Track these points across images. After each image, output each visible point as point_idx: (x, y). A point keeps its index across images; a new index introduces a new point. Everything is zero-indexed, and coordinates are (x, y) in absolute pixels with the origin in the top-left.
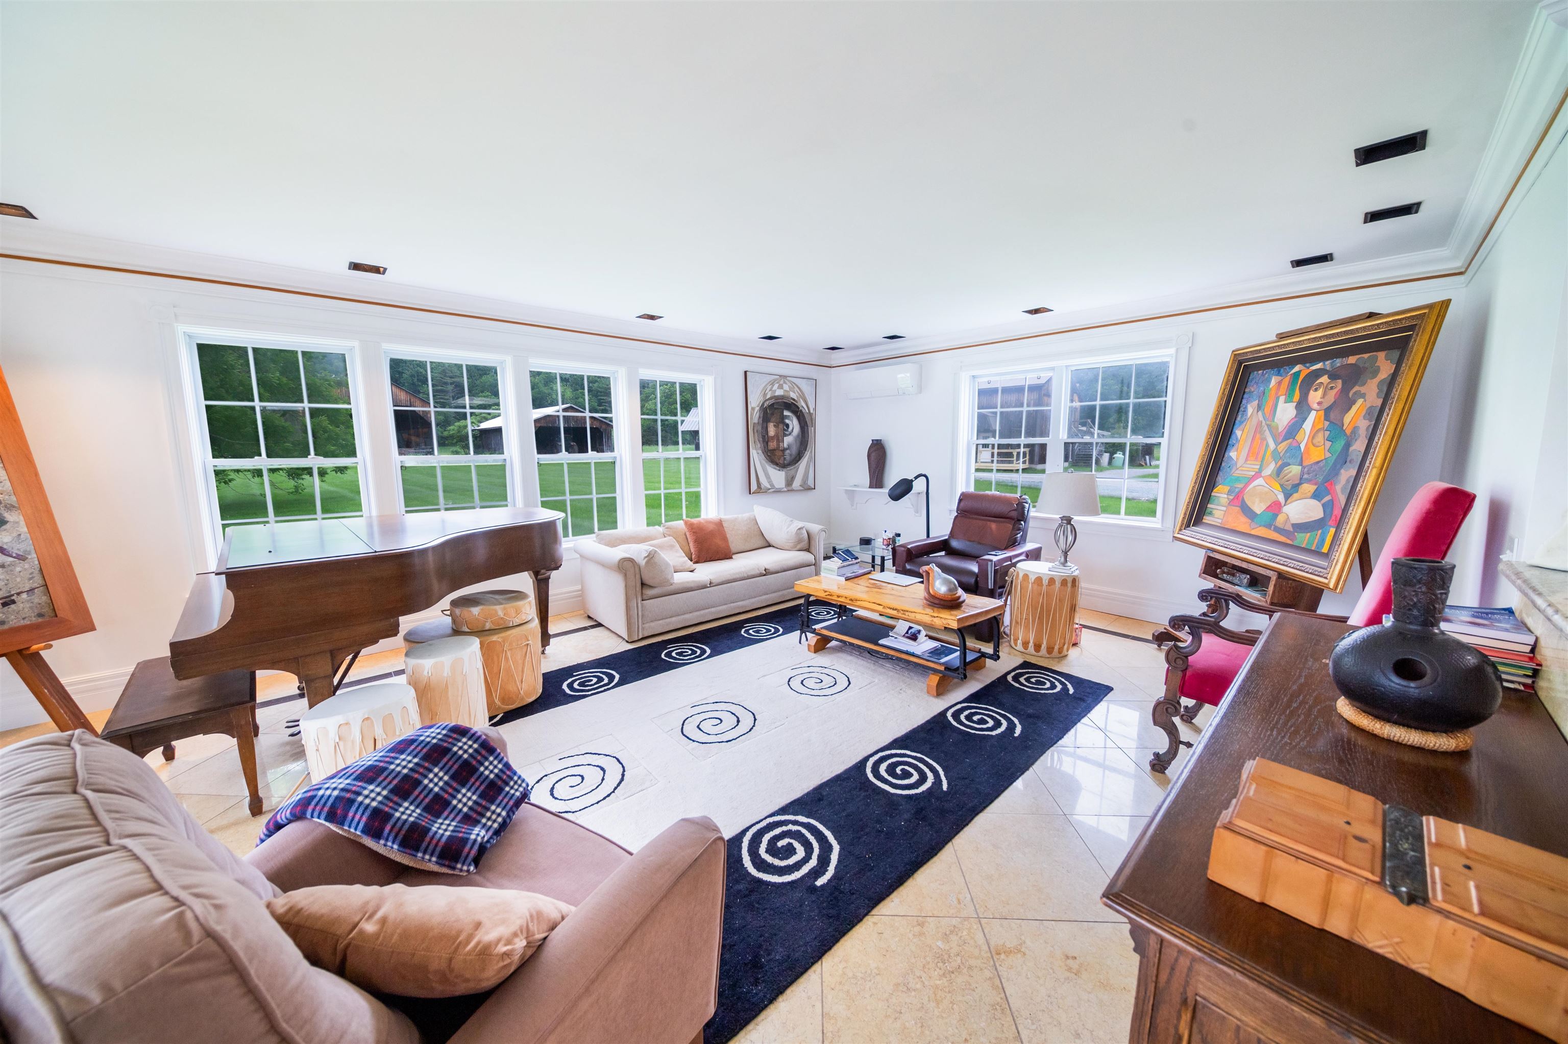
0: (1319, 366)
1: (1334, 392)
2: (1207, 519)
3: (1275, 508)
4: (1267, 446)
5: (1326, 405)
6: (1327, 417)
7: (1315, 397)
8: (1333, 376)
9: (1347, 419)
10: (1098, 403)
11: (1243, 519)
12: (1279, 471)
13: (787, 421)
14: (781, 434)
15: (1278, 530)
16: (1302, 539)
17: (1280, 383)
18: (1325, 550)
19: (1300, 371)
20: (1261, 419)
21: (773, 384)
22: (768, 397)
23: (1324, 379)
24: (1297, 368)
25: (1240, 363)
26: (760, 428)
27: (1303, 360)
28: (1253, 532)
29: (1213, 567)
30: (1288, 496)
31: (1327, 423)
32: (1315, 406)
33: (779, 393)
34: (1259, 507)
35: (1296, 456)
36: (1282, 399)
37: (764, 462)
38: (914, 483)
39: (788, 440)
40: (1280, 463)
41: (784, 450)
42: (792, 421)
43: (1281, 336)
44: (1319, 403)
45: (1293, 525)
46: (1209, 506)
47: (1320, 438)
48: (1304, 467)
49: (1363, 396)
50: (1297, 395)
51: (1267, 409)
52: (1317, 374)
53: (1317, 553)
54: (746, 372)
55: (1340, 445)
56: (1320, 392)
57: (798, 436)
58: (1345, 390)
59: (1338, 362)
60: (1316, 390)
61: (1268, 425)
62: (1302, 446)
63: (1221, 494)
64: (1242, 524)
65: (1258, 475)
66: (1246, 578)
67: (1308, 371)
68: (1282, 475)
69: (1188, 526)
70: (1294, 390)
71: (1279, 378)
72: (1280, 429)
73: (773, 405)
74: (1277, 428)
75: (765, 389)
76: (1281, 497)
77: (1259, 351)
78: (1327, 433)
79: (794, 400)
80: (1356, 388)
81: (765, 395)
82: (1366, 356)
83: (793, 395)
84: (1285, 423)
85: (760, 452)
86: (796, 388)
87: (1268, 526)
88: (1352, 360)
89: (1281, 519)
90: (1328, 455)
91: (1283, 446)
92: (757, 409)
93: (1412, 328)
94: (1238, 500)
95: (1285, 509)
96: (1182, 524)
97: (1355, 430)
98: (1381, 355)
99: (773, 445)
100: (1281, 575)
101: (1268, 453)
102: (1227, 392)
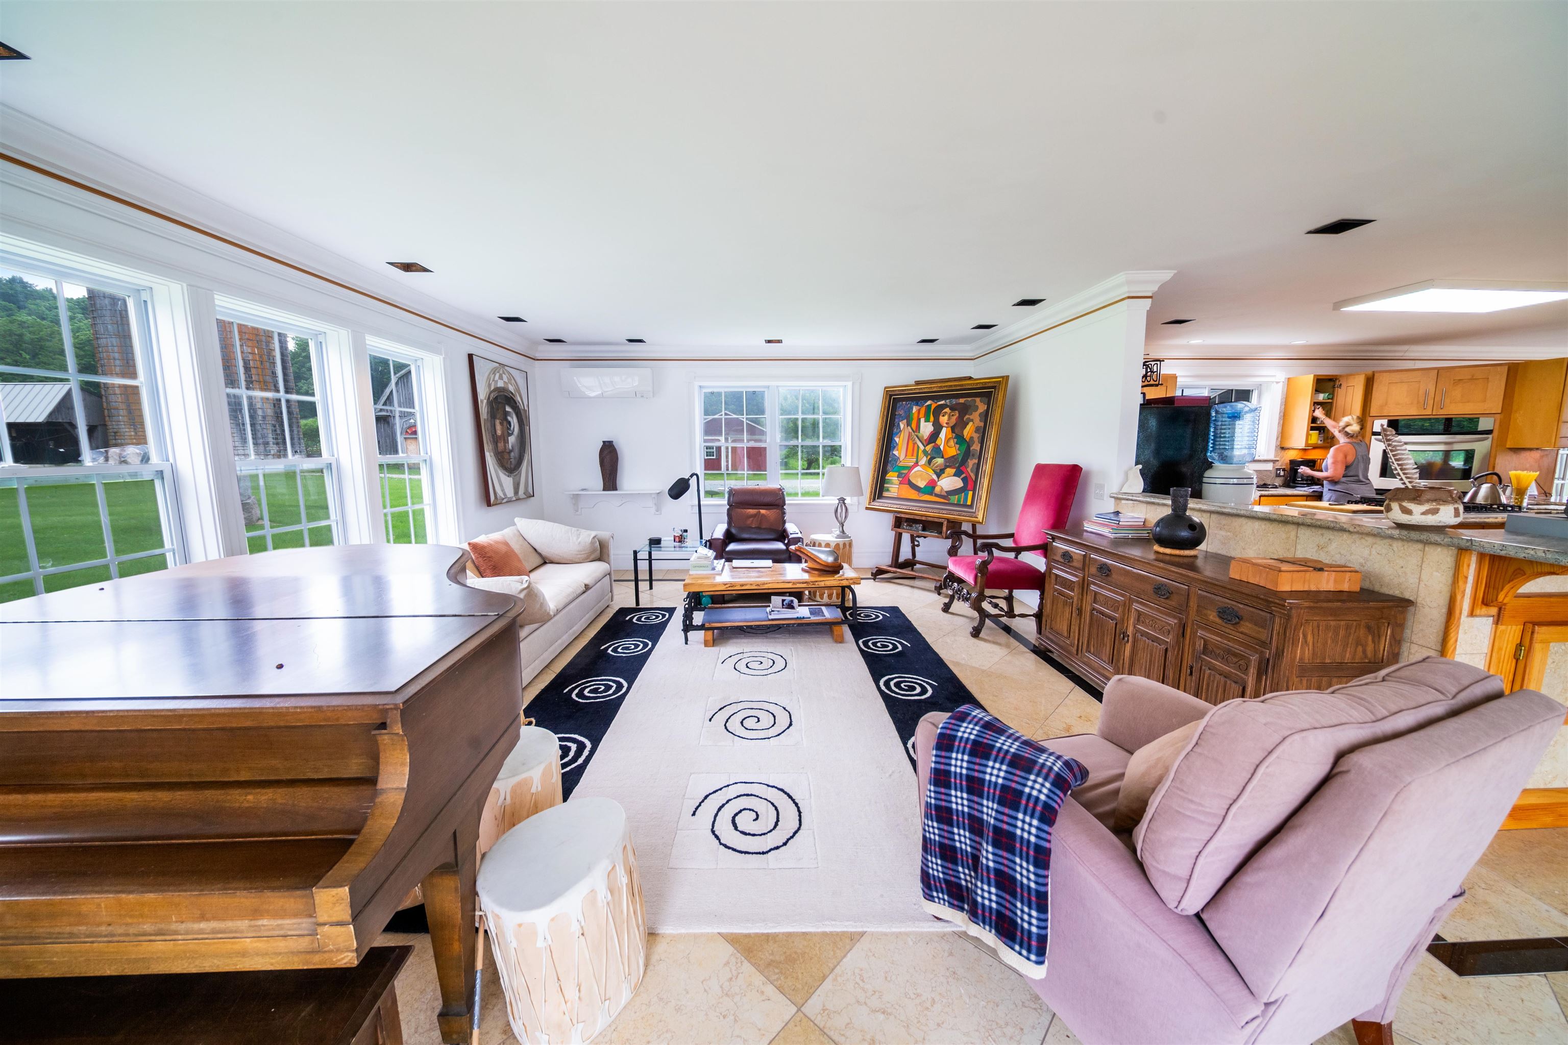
0: (943, 402)
1: (955, 418)
2: (885, 494)
3: (932, 484)
4: (918, 447)
5: (952, 425)
6: (953, 431)
7: (944, 420)
8: (953, 409)
9: (966, 432)
10: (800, 416)
11: (913, 491)
12: (930, 462)
13: (509, 418)
14: (506, 434)
15: (937, 495)
16: (954, 499)
17: (919, 411)
18: (969, 503)
19: (931, 405)
20: (911, 431)
21: (494, 373)
22: (492, 388)
23: (947, 410)
24: (929, 403)
25: (891, 396)
26: (489, 424)
27: (935, 398)
28: (921, 499)
29: (899, 523)
30: (938, 476)
31: (954, 435)
32: (945, 425)
33: (500, 384)
34: (922, 484)
35: (937, 452)
36: (922, 420)
37: (496, 467)
38: (690, 481)
39: (512, 440)
40: (929, 457)
41: (511, 451)
42: (512, 418)
43: (918, 383)
44: (947, 423)
45: (946, 492)
46: (885, 485)
47: (952, 443)
48: (945, 459)
49: (972, 420)
50: (932, 418)
51: (914, 425)
52: (945, 406)
53: (965, 506)
54: (470, 357)
55: (964, 447)
56: (946, 417)
57: (518, 436)
58: (961, 417)
59: (954, 401)
60: (943, 416)
61: (917, 436)
62: (942, 447)
63: (892, 476)
64: (914, 495)
65: (916, 464)
66: (920, 527)
67: (936, 405)
68: (932, 464)
69: (874, 500)
70: (929, 416)
71: (918, 408)
72: (925, 438)
73: (496, 398)
74: (923, 437)
75: (489, 378)
76: (935, 477)
77: (903, 390)
78: (956, 440)
79: (512, 393)
80: (967, 416)
81: (490, 385)
82: (969, 399)
83: (511, 388)
84: (928, 434)
85: (492, 454)
86: (513, 381)
87: (931, 494)
88: (962, 401)
89: (937, 490)
90: (959, 452)
91: (929, 448)
92: (485, 401)
93: (994, 387)
94: (906, 481)
95: (939, 483)
96: (870, 498)
97: (972, 438)
98: (978, 400)
99: (501, 445)
100: (948, 520)
101: (920, 451)
102: (885, 413)
